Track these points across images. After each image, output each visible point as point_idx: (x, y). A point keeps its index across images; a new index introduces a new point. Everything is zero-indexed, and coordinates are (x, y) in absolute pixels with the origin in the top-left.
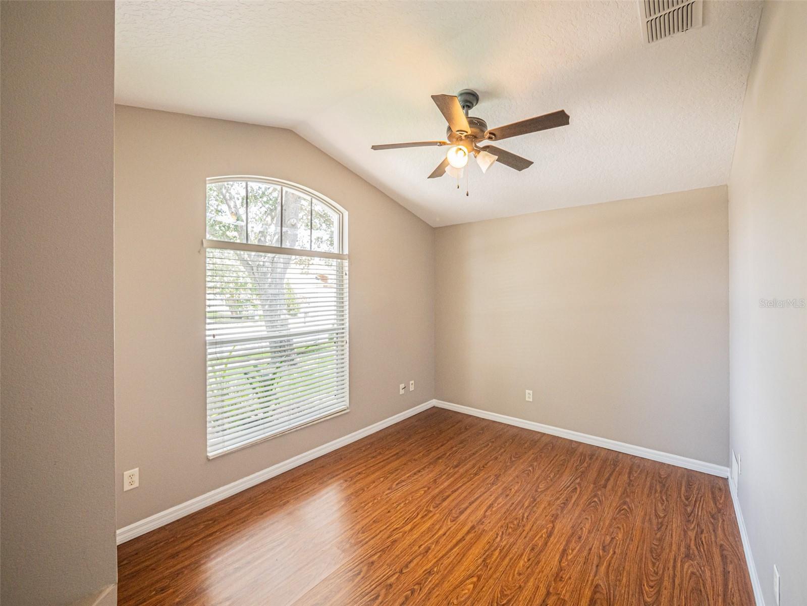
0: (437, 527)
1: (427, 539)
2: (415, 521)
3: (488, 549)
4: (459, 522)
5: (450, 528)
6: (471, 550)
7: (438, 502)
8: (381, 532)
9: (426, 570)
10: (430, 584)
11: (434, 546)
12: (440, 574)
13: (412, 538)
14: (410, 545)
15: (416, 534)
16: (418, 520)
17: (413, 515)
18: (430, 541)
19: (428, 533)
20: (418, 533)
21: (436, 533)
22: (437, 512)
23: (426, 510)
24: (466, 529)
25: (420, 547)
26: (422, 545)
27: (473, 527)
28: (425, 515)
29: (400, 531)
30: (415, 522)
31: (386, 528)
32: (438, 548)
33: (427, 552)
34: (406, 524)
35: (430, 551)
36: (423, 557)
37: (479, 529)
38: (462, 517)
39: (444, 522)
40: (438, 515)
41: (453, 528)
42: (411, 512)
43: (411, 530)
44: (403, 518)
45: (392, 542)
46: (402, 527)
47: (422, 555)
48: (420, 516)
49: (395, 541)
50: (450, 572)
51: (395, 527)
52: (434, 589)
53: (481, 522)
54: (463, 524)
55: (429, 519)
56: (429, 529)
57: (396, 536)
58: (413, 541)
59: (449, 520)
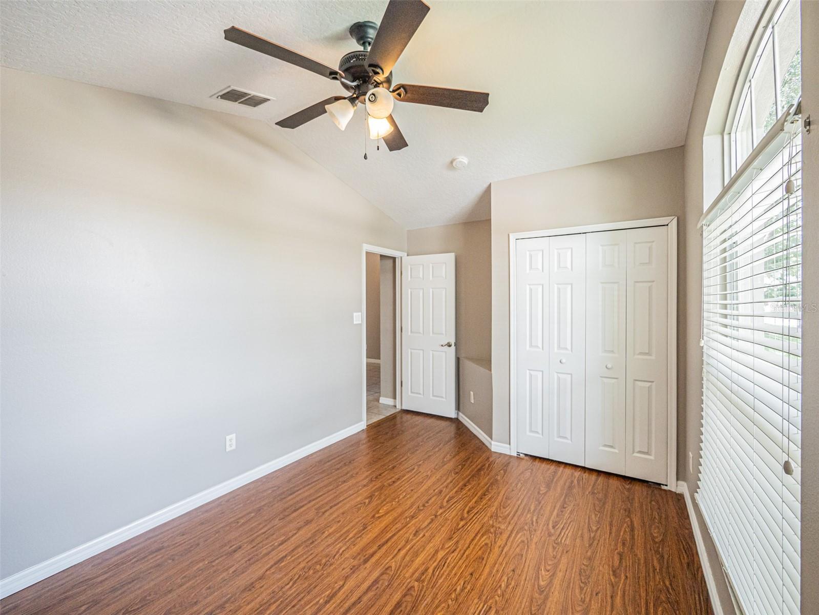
0: (407, 558)
1: (417, 544)
2: (435, 564)
3: (358, 538)
4: (382, 567)
5: (393, 558)
6: (374, 536)
7: (408, 598)
8: (469, 547)
9: (416, 518)
10: (411, 510)
11: (411, 537)
12: (404, 517)
13: (433, 543)
14: (433, 537)
15: (430, 548)
16: (431, 565)
17: (440, 572)
18: (414, 541)
19: (418, 550)
20: (428, 549)
21: (409, 551)
22: (408, 581)
23: (423, 581)
24: (373, 560)
25: (424, 535)
26: (422, 537)
27: (366, 561)
28: (423, 574)
29: (448, 550)
30: (435, 561)
31: (465, 551)
32: (407, 535)
33: (417, 532)
34: (445, 558)
35: (414, 532)
36: (420, 527)
37: (360, 560)
38: (376, 574)
39: (400, 566)
40: (407, 575)
41: (389, 558)
42: (442, 576)
43: (437, 552)
44: (450, 567)
45: (452, 538)
46: (447, 554)
47: (421, 528)
48: (430, 571)
49: (450, 539)
50: (395, 519)
51: (455, 554)
52: (409, 508)
53: (354, 569)
54: (377, 563)
55: (418, 569)
56: (416, 555)
57: (450, 544)
58: (432, 541)
59: (393, 569)
